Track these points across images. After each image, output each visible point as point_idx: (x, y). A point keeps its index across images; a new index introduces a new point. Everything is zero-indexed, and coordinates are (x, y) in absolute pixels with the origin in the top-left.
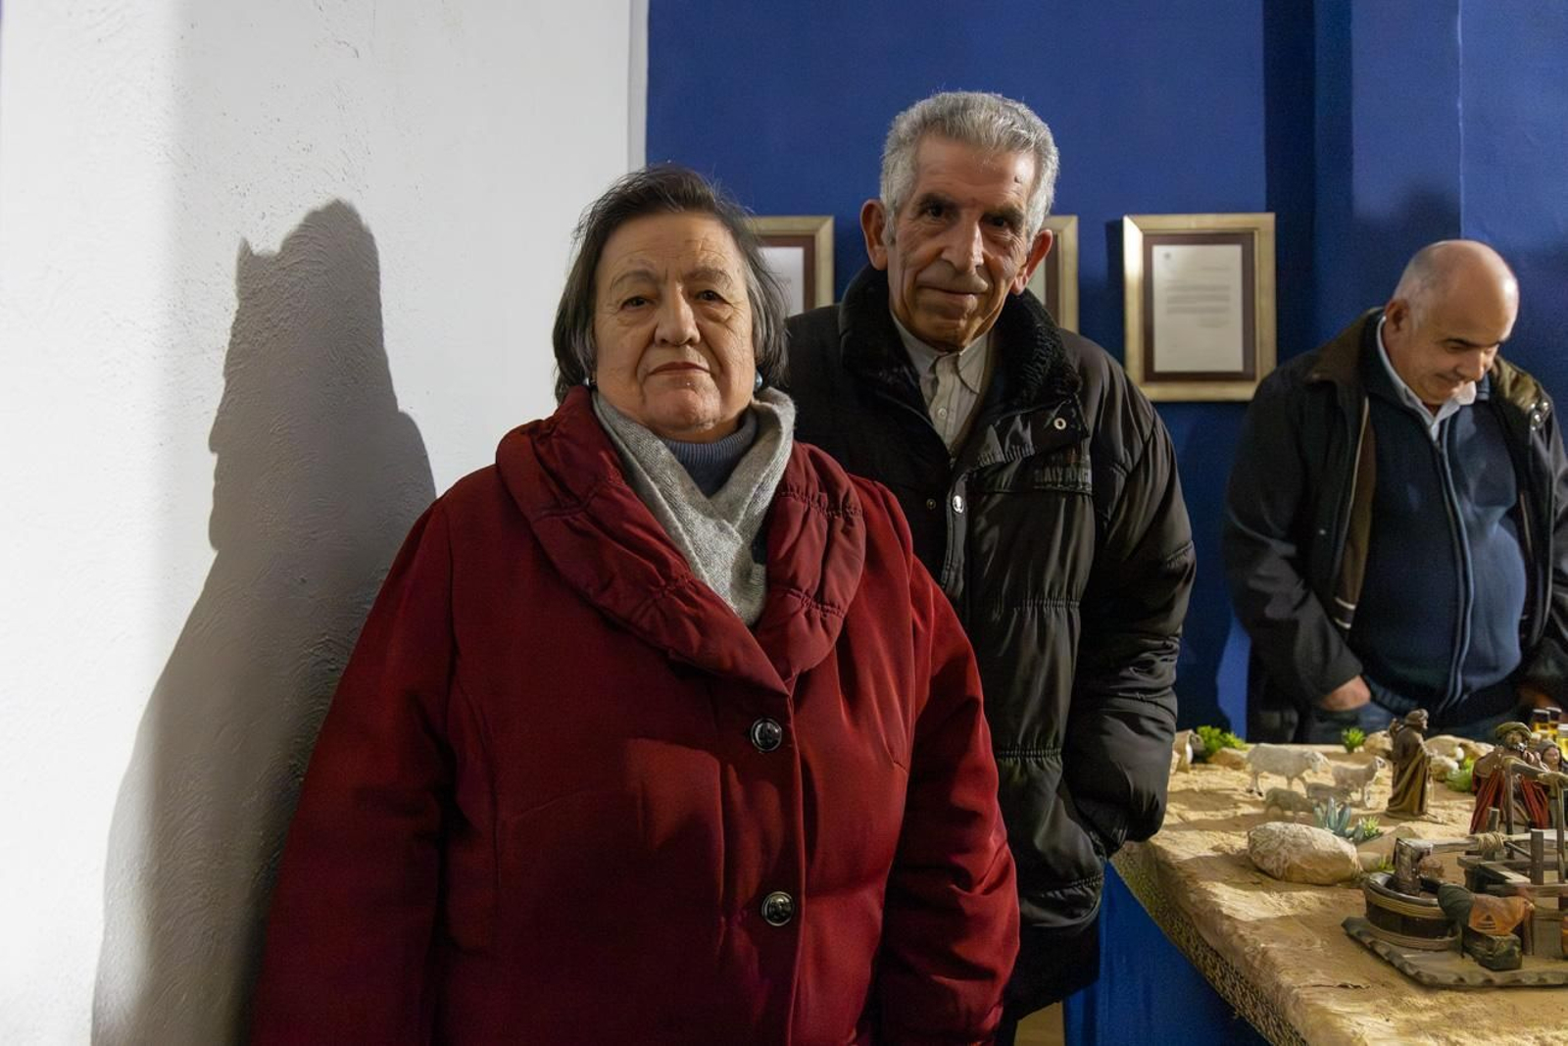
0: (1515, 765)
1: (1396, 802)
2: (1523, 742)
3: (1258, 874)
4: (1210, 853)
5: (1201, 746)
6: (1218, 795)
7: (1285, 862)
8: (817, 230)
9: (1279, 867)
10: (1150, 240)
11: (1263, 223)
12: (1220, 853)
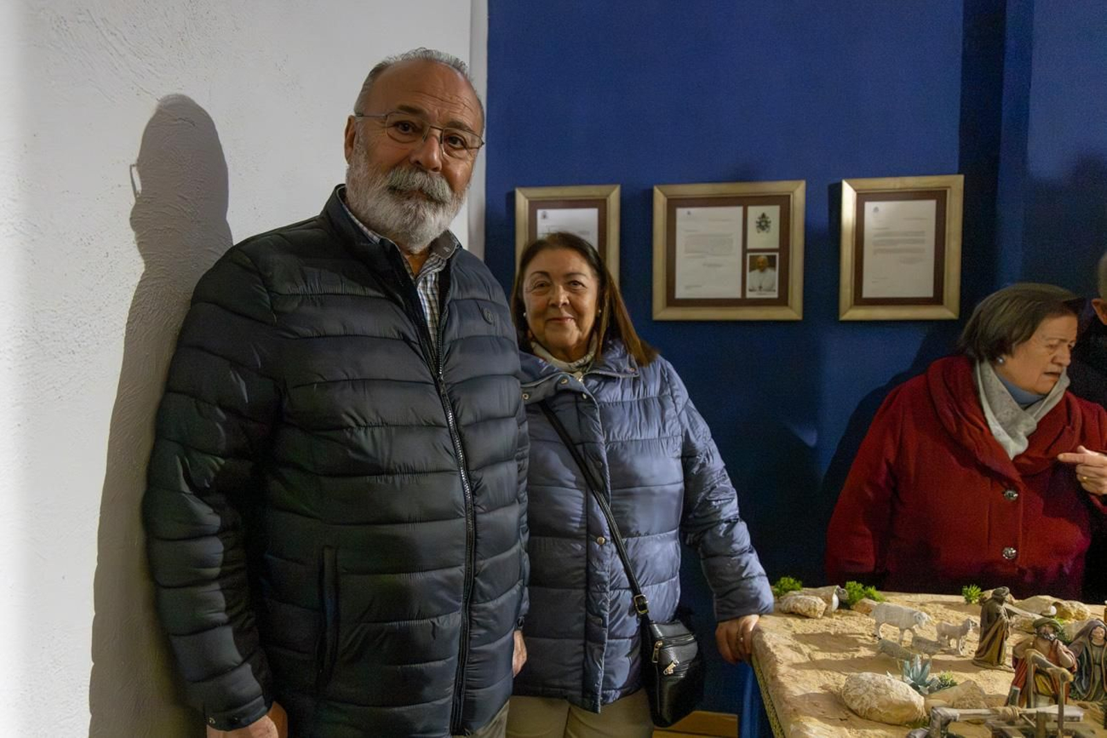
0: (1034, 657)
1: (979, 654)
2: (1054, 632)
3: (847, 712)
4: (818, 691)
5: (846, 597)
6: (848, 638)
7: (867, 705)
8: (608, 196)
9: (862, 709)
10: (861, 199)
11: (955, 184)
12: (826, 691)
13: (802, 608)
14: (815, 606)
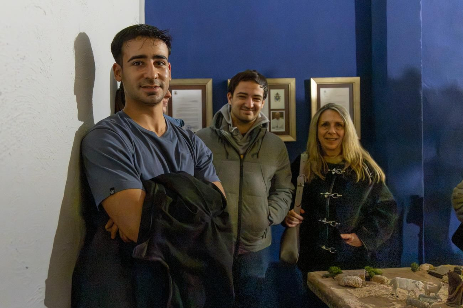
8: (207, 83)
10: (319, 86)
11: (357, 80)
13: (352, 283)
14: (358, 281)
